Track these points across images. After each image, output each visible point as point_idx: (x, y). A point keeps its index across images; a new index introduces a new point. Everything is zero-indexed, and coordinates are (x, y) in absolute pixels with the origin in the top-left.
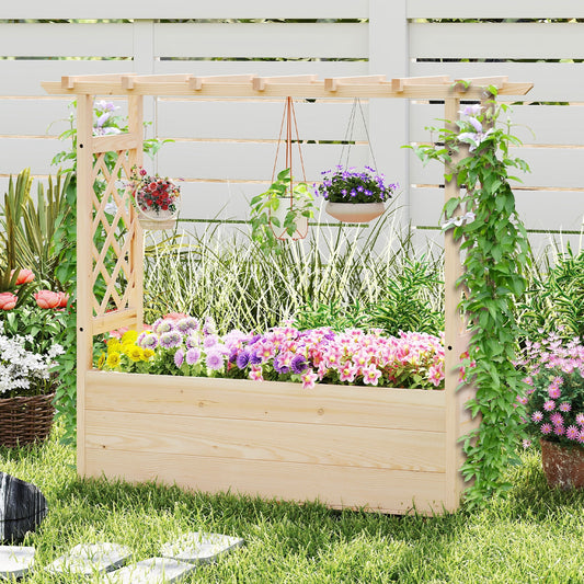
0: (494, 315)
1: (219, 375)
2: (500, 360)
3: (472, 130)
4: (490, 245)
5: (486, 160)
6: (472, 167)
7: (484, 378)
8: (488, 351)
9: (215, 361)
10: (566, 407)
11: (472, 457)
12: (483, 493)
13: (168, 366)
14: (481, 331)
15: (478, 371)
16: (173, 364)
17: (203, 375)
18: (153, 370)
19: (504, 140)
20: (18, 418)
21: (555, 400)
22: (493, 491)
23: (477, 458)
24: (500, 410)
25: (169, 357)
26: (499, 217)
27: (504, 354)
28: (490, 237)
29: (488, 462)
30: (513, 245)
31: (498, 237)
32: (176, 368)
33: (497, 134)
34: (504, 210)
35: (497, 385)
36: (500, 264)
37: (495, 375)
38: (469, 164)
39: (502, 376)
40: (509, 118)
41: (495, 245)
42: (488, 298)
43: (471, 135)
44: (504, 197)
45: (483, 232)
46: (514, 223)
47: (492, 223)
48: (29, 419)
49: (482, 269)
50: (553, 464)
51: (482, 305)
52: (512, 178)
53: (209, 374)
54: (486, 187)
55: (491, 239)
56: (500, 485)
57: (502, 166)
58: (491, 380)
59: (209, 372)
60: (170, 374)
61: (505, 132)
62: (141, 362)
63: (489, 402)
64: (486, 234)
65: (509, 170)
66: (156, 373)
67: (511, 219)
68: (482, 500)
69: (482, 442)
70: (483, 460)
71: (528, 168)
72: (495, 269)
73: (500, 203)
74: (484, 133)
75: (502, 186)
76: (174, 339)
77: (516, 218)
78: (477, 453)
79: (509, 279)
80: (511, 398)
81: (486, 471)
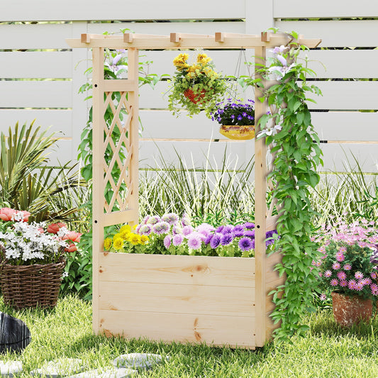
0: (295, 201)
1: (197, 254)
2: (300, 234)
3: (279, 64)
4: (293, 150)
5: (290, 87)
6: (279, 92)
7: (288, 247)
8: (291, 228)
9: (194, 243)
10: (348, 267)
11: (279, 306)
12: (287, 333)
13: (159, 248)
14: (286, 213)
15: (284, 243)
16: (163, 246)
17: (186, 254)
18: (147, 252)
19: (303, 72)
20: (36, 280)
21: (340, 263)
22: (295, 331)
23: (283, 307)
24: (300, 271)
25: (160, 242)
26: (299, 129)
27: (303, 230)
28: (292, 143)
29: (291, 310)
30: (310, 149)
31: (298, 144)
32: (165, 249)
33: (298, 68)
34: (303, 124)
35: (297, 253)
36: (300, 163)
37: (296, 246)
38: (277, 89)
39: (301, 246)
40: (307, 56)
41: (296, 149)
42: (291, 189)
43: (279, 68)
44: (303, 114)
45: (287, 140)
46: (310, 133)
47: (294, 133)
48: (44, 281)
49: (286, 167)
50: (340, 309)
51: (287, 193)
52: (309, 100)
53: (190, 253)
54: (290, 106)
55: (294, 145)
56: (300, 327)
57: (302, 91)
58: (293, 249)
59: (190, 251)
60: (160, 253)
61: (304, 66)
62: (139, 245)
63: (292, 266)
64: (290, 141)
65: (307, 94)
66: (150, 253)
67: (308, 130)
68: (287, 339)
69: (286, 295)
70: (287, 308)
71: (320, 93)
72: (296, 167)
73: (300, 118)
74: (288, 67)
75: (301, 106)
76: (164, 228)
77: (311, 130)
78: (283, 303)
79: (306, 174)
80: (308, 263)
81: (290, 316)
